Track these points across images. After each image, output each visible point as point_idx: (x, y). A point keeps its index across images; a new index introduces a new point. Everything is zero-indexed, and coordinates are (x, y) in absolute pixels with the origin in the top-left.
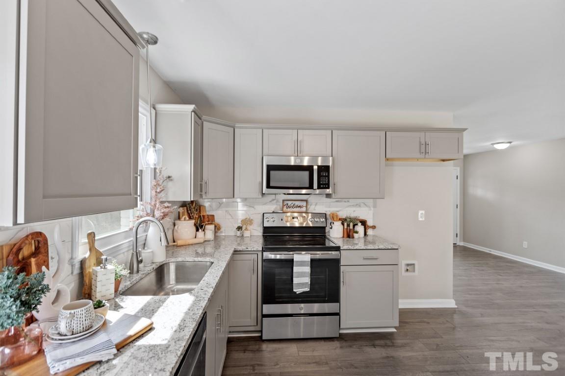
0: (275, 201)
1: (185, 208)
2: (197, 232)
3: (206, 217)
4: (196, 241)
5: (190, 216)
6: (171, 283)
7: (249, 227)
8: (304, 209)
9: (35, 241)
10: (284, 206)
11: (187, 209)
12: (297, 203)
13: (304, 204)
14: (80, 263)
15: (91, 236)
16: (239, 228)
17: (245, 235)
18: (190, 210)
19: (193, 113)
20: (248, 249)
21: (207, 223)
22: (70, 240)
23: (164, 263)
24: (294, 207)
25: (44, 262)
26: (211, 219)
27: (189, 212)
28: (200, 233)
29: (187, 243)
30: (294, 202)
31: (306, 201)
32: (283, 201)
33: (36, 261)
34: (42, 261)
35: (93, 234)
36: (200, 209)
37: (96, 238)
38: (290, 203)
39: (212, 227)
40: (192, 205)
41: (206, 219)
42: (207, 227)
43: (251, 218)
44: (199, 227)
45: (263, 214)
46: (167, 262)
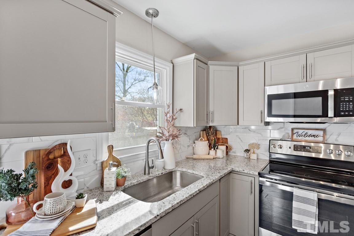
0: (283, 129)
1: (205, 132)
2: (210, 151)
3: (221, 139)
4: (208, 157)
5: (208, 138)
6: (177, 186)
7: (257, 151)
8: (320, 139)
9: (64, 148)
10: (293, 134)
11: (206, 133)
12: (310, 132)
13: (321, 133)
14: (101, 163)
15: (111, 148)
16: (247, 151)
17: (251, 158)
18: (208, 133)
19: (195, 60)
20: (244, 172)
21: (220, 144)
22: (95, 149)
23: (173, 170)
24: (306, 135)
25: (68, 161)
26: (225, 141)
27: (207, 135)
28: (212, 152)
29: (200, 158)
30: (306, 131)
31: (324, 130)
32: (293, 129)
33: (61, 160)
34: (66, 161)
35: (111, 146)
36: (216, 133)
37: (114, 150)
38: (300, 132)
39: (224, 148)
40: (210, 130)
41: (221, 141)
42: (219, 147)
43: (259, 143)
44: (213, 146)
45: (270, 140)
46: (176, 170)
